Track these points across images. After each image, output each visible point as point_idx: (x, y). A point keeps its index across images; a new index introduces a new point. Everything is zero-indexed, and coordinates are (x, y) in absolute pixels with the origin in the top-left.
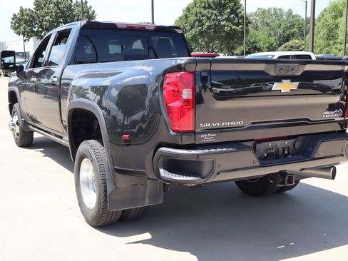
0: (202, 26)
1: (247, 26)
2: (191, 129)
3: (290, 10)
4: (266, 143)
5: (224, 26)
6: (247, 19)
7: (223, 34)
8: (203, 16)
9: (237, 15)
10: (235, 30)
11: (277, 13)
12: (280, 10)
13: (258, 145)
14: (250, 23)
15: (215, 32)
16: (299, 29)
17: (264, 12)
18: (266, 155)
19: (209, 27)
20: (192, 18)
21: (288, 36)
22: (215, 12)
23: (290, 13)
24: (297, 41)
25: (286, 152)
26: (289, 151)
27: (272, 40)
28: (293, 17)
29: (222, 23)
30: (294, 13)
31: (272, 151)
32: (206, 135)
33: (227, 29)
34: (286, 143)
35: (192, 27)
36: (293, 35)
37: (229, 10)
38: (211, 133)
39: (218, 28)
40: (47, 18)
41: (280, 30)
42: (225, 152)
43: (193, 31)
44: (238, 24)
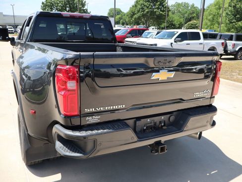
0: (144, 11)
1: (168, 12)
2: (76, 113)
3: (193, 4)
4: (146, 119)
5: (156, 12)
6: (168, 8)
7: (155, 16)
8: (145, 6)
9: (163, 6)
10: (161, 14)
11: (186, 5)
12: (188, 4)
13: (137, 122)
14: (170, 11)
15: (151, 15)
16: (197, 15)
17: (179, 4)
18: (145, 128)
19: (148, 12)
20: (139, 7)
21: (191, 18)
22: (151, 4)
23: (193, 5)
24: (195, 21)
25: (163, 124)
26: (165, 123)
27: (182, 20)
28: (194, 8)
29: (155, 10)
30: (195, 6)
31: (150, 125)
32: (90, 118)
33: (157, 13)
34: (163, 118)
35: (138, 11)
36: (193, 17)
37: (159, 3)
38: (95, 116)
39: (153, 13)
40: (60, 5)
41: (186, 15)
42: (105, 133)
43: (138, 14)
44: (163, 11)
